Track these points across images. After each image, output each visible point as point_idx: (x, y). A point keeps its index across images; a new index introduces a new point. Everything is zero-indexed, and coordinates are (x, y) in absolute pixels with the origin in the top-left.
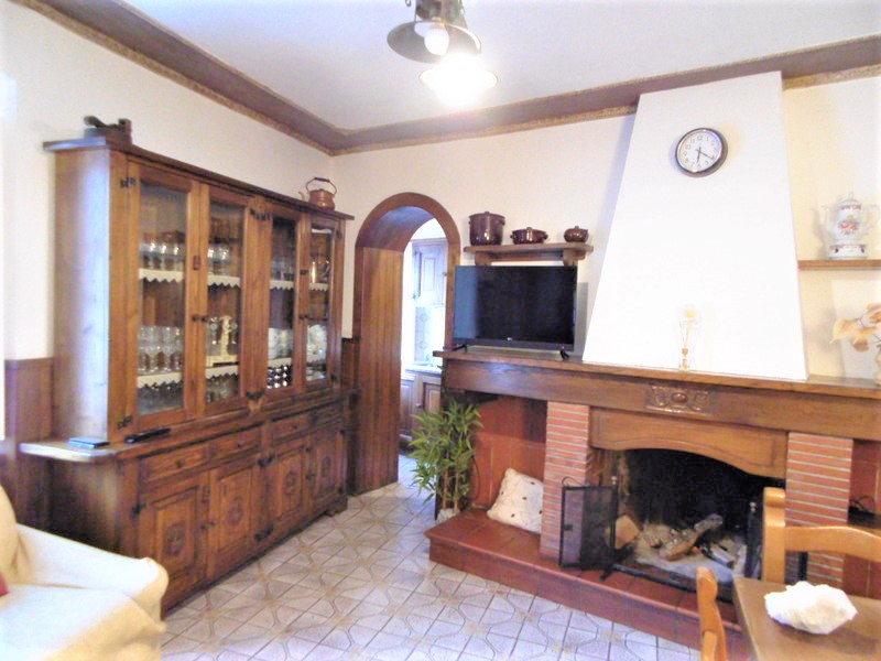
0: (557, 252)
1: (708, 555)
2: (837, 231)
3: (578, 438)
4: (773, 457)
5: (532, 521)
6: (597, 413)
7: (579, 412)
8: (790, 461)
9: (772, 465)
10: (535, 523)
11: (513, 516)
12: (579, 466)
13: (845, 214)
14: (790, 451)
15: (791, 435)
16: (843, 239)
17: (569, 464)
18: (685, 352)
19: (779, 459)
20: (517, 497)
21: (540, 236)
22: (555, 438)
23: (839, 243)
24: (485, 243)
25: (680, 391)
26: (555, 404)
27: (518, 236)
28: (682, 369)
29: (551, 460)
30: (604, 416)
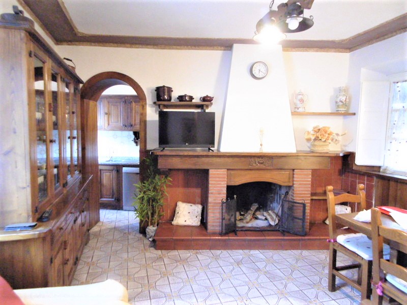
1: (257, 218)
2: (298, 102)
3: (222, 183)
4: (289, 178)
5: (194, 221)
6: (229, 171)
7: (223, 172)
8: (295, 179)
9: (289, 182)
10: (196, 222)
11: (185, 221)
12: (223, 194)
13: (300, 97)
14: (295, 176)
15: (295, 171)
16: (299, 105)
17: (220, 194)
18: (261, 145)
19: (291, 180)
20: (186, 213)
21: (191, 98)
22: (212, 184)
23: (298, 107)
24: (164, 100)
25: (261, 159)
26: (213, 170)
27: (181, 98)
28: (261, 151)
29: (212, 193)
30: (232, 172)
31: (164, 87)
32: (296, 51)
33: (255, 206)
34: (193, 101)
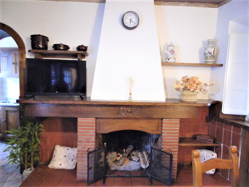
0: (74, 55)
2: (169, 53)
3: (91, 131)
4: (158, 127)
5: (69, 165)
6: (98, 120)
7: (92, 120)
8: (163, 128)
9: (158, 130)
10: (71, 166)
11: (61, 165)
12: (92, 142)
13: (171, 48)
14: (163, 125)
15: (164, 120)
16: (170, 56)
17: (88, 142)
18: (130, 94)
19: (160, 128)
20: (61, 156)
21: (66, 48)
22: (81, 132)
23: (169, 57)
24: (40, 48)
25: (129, 108)
26: (81, 118)
27: (56, 47)
28: (130, 100)
29: (80, 142)
30: (101, 121)
31: (40, 35)
32: (168, 5)
33: (131, 148)
34: (69, 50)
